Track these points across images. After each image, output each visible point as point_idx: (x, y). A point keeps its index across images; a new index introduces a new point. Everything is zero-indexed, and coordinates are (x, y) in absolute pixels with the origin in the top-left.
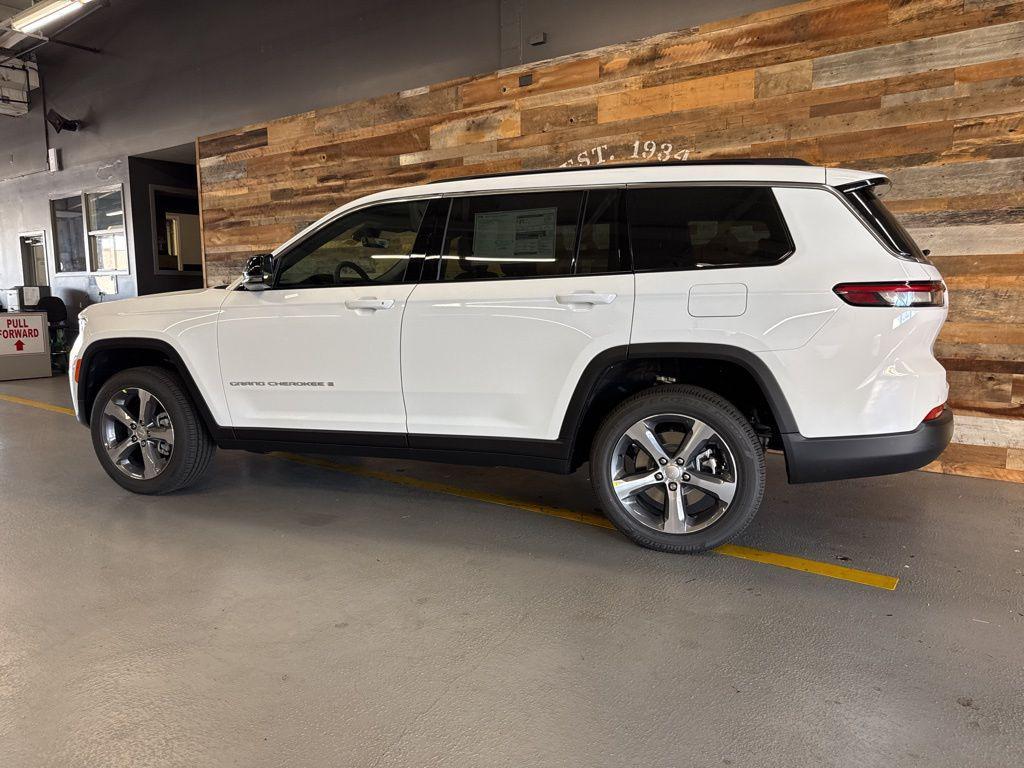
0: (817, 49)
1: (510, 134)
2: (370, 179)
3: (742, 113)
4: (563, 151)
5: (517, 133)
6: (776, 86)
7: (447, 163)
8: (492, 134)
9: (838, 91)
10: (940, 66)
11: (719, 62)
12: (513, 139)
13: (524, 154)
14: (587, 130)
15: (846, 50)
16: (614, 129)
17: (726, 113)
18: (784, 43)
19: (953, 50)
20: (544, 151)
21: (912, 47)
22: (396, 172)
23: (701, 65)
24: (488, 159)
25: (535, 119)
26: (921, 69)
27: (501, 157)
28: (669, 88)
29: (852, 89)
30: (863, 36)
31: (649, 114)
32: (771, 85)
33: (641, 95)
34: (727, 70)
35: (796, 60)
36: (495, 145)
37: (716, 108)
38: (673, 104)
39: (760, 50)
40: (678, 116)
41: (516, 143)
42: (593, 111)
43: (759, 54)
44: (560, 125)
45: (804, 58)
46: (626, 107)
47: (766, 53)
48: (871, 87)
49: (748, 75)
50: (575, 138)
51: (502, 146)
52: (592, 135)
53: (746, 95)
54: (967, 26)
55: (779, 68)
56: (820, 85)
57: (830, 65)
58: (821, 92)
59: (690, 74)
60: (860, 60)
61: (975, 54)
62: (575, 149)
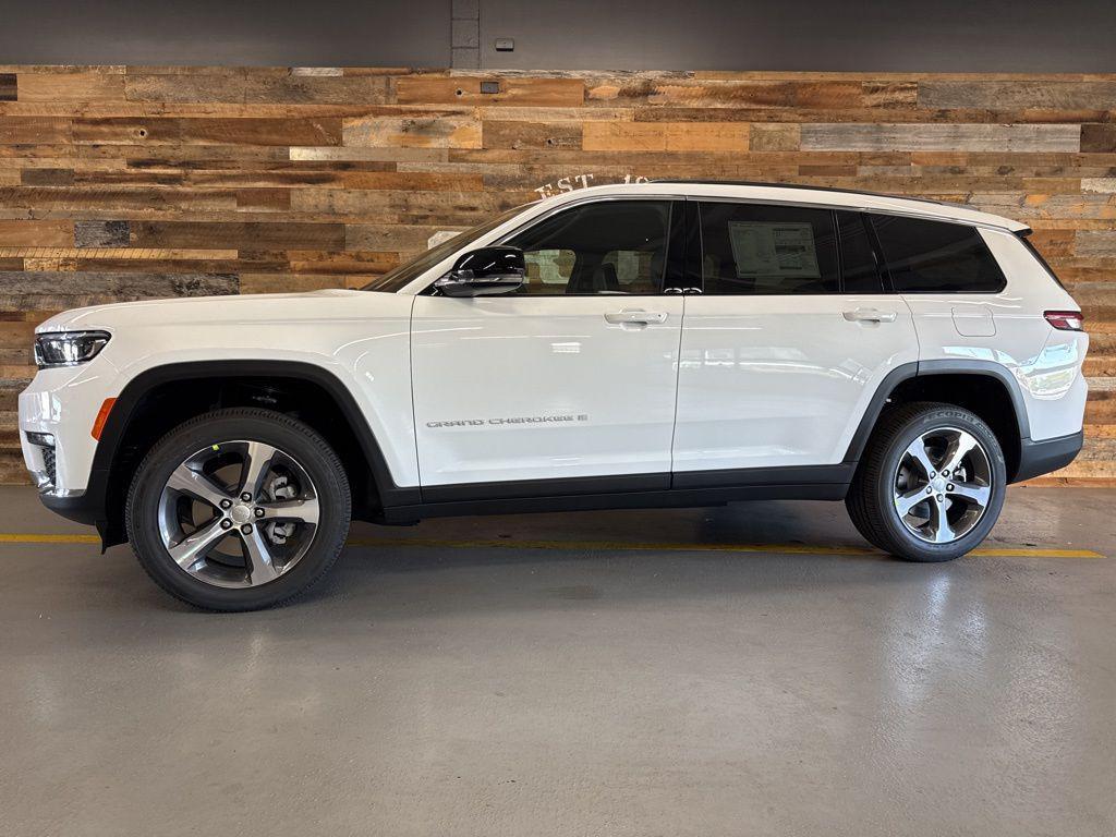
0: (805, 115)
1: (468, 145)
2: (234, 172)
3: (737, 163)
4: (539, 174)
5: (478, 144)
6: (768, 143)
7: (372, 166)
8: (442, 141)
9: (822, 155)
10: (902, 148)
11: (715, 109)
12: (471, 151)
13: (487, 170)
14: (569, 155)
15: (829, 121)
16: (601, 158)
17: (721, 160)
18: (775, 104)
19: (910, 137)
20: (514, 170)
21: (880, 129)
22: (282, 167)
23: (698, 110)
24: (436, 168)
25: (502, 133)
26: (887, 148)
27: (454, 169)
28: (663, 125)
29: (834, 156)
30: (842, 112)
31: (640, 149)
32: (765, 140)
33: (635, 128)
34: (723, 120)
35: (787, 122)
36: (446, 155)
37: (712, 154)
38: (667, 142)
39: (754, 107)
40: (672, 156)
41: (476, 156)
42: (576, 136)
43: (753, 110)
44: (536, 144)
45: (794, 122)
46: (615, 138)
47: (760, 110)
48: (848, 156)
49: (742, 128)
50: (554, 161)
51: (454, 156)
52: (575, 161)
53: (742, 146)
54: (919, 120)
55: (772, 127)
56: (807, 148)
57: (816, 132)
58: (808, 154)
59: (686, 117)
60: (840, 132)
61: (925, 143)
62: (554, 173)
